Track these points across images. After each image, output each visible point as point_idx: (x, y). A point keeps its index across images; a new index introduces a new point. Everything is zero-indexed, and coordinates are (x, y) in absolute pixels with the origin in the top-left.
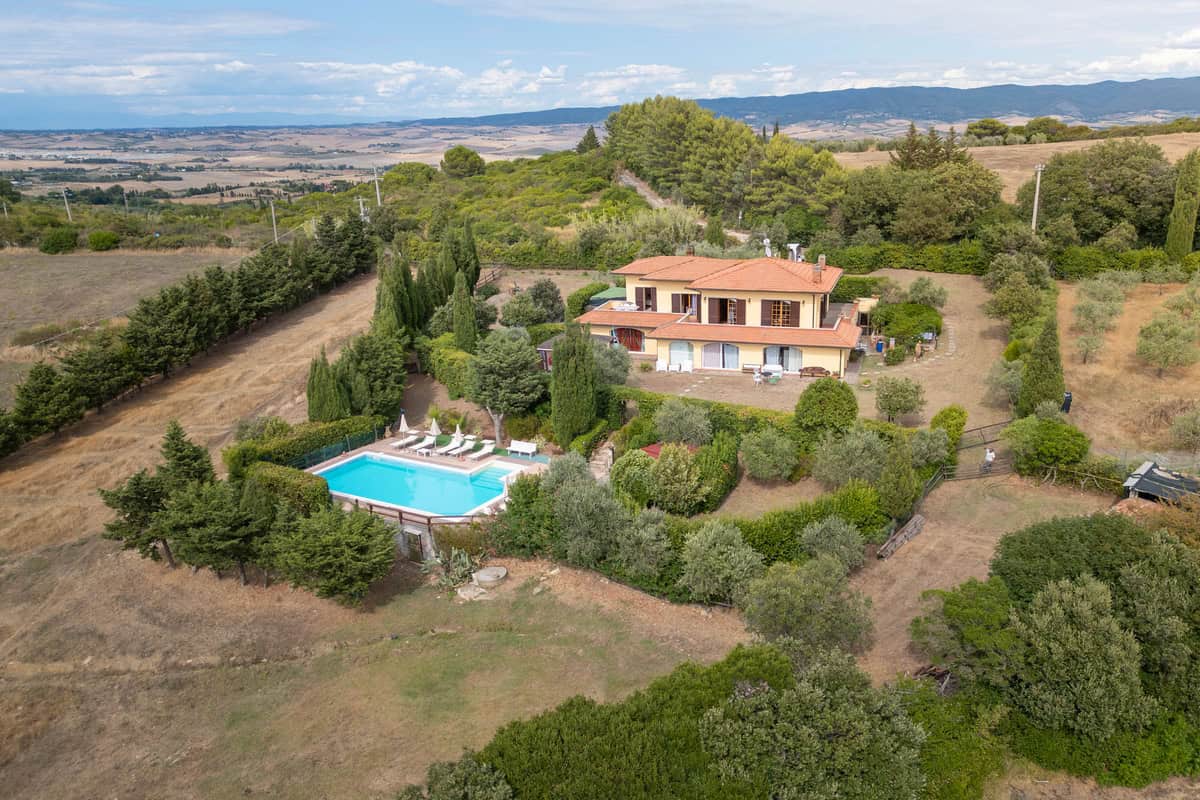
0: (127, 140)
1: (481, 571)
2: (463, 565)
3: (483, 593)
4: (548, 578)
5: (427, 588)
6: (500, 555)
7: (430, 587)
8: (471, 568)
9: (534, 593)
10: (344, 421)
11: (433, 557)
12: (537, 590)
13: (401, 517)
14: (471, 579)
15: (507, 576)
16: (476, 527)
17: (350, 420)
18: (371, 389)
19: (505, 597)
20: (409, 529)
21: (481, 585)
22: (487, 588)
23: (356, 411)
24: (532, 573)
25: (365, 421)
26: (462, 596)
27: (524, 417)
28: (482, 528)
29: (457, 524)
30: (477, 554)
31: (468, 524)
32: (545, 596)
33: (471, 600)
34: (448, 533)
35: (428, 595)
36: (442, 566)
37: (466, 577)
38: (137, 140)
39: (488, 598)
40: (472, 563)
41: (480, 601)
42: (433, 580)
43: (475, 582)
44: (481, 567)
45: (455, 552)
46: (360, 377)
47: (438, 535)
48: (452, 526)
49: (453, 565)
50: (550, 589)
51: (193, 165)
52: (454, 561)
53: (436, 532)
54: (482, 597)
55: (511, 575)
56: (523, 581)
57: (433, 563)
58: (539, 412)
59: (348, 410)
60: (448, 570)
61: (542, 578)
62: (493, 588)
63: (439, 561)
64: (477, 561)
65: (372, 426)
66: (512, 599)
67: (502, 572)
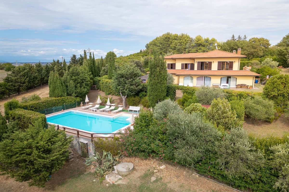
1: (119, 165)
2: (109, 161)
3: (120, 179)
4: (159, 171)
5: (88, 174)
6: (130, 156)
7: (90, 173)
8: (113, 163)
9: (152, 181)
10: (63, 97)
11: (93, 155)
12: (153, 179)
13: (78, 134)
14: (113, 170)
15: (134, 169)
16: (117, 139)
17: (66, 98)
18: (76, 87)
19: (134, 183)
20: (82, 140)
21: (119, 173)
22: (122, 176)
23: (69, 95)
24: (148, 167)
25: (72, 99)
26: (108, 181)
27: (135, 97)
28: (120, 140)
29: (107, 138)
30: (117, 155)
31: (113, 138)
32: (159, 183)
33: (113, 184)
34: (102, 142)
35: (89, 178)
36: (97, 161)
37: (111, 168)
39: (124, 183)
40: (114, 160)
41: (119, 185)
42: (93, 169)
43: (116, 172)
44: (119, 162)
45: (105, 153)
46: (71, 82)
47: (96, 143)
48: (104, 139)
49: (103, 161)
50: (161, 178)
52: (104, 159)
53: (95, 142)
54: (120, 182)
55: (136, 168)
56: (144, 172)
57: (93, 159)
58: (141, 95)
59: (65, 93)
60: (100, 164)
61: (155, 171)
62: (126, 176)
63: (95, 158)
64: (117, 159)
65: (75, 101)
66: (138, 184)
67: (131, 166)
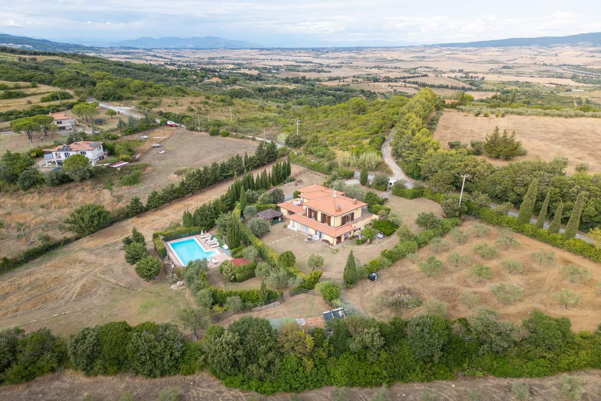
0: (319, 53)
3: (176, 287)
26: (172, 287)
38: (323, 53)
51: (339, 65)
